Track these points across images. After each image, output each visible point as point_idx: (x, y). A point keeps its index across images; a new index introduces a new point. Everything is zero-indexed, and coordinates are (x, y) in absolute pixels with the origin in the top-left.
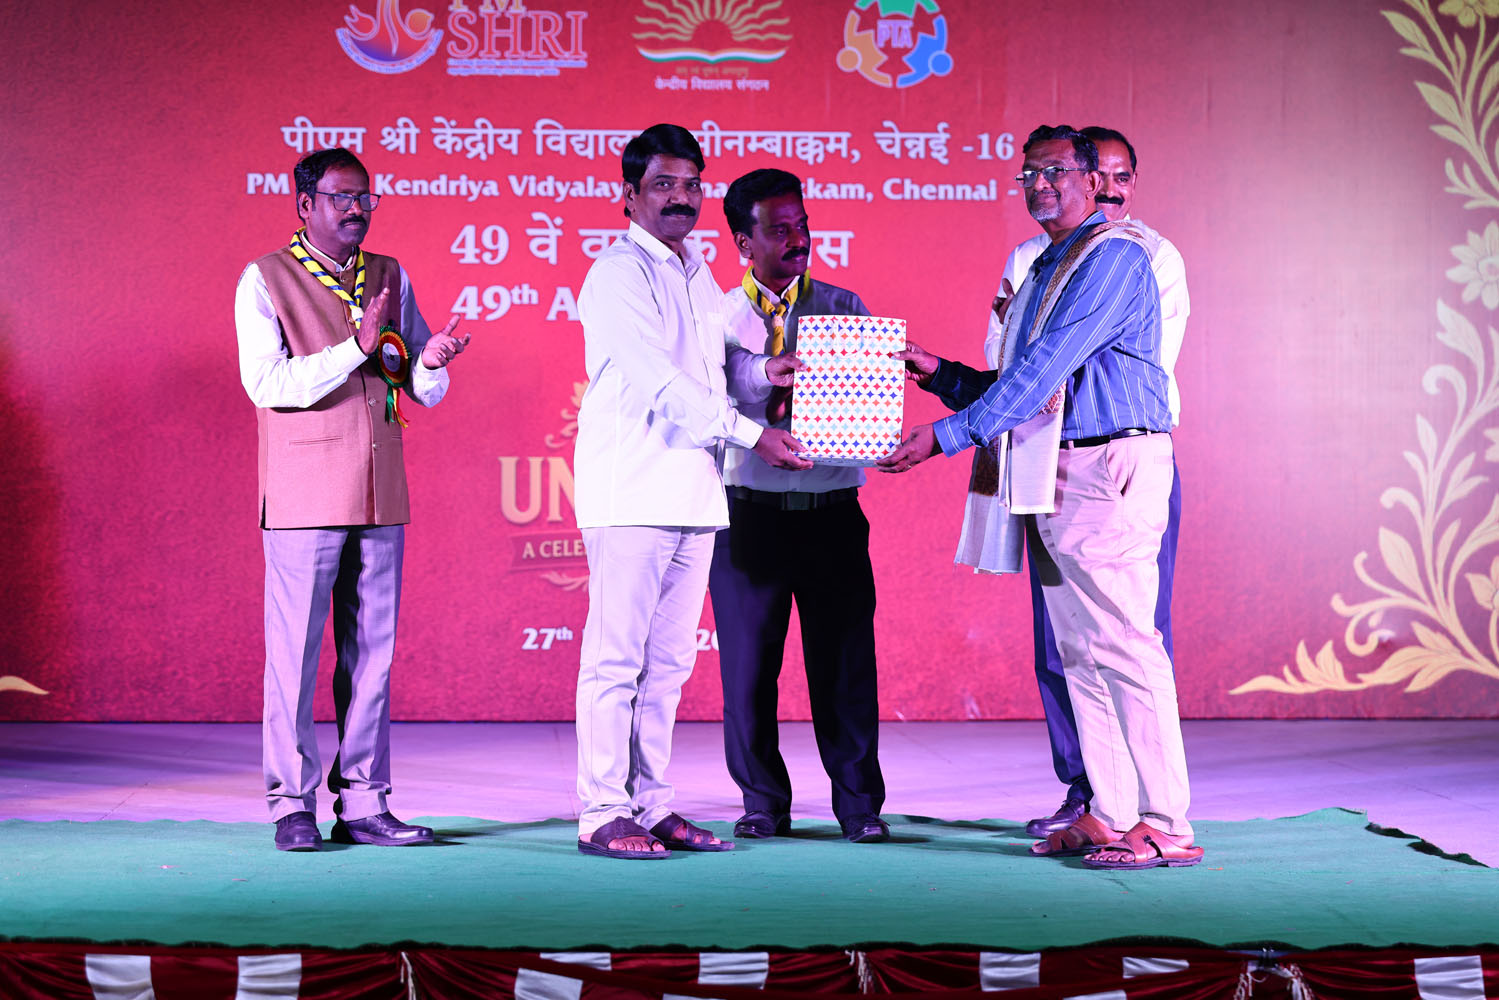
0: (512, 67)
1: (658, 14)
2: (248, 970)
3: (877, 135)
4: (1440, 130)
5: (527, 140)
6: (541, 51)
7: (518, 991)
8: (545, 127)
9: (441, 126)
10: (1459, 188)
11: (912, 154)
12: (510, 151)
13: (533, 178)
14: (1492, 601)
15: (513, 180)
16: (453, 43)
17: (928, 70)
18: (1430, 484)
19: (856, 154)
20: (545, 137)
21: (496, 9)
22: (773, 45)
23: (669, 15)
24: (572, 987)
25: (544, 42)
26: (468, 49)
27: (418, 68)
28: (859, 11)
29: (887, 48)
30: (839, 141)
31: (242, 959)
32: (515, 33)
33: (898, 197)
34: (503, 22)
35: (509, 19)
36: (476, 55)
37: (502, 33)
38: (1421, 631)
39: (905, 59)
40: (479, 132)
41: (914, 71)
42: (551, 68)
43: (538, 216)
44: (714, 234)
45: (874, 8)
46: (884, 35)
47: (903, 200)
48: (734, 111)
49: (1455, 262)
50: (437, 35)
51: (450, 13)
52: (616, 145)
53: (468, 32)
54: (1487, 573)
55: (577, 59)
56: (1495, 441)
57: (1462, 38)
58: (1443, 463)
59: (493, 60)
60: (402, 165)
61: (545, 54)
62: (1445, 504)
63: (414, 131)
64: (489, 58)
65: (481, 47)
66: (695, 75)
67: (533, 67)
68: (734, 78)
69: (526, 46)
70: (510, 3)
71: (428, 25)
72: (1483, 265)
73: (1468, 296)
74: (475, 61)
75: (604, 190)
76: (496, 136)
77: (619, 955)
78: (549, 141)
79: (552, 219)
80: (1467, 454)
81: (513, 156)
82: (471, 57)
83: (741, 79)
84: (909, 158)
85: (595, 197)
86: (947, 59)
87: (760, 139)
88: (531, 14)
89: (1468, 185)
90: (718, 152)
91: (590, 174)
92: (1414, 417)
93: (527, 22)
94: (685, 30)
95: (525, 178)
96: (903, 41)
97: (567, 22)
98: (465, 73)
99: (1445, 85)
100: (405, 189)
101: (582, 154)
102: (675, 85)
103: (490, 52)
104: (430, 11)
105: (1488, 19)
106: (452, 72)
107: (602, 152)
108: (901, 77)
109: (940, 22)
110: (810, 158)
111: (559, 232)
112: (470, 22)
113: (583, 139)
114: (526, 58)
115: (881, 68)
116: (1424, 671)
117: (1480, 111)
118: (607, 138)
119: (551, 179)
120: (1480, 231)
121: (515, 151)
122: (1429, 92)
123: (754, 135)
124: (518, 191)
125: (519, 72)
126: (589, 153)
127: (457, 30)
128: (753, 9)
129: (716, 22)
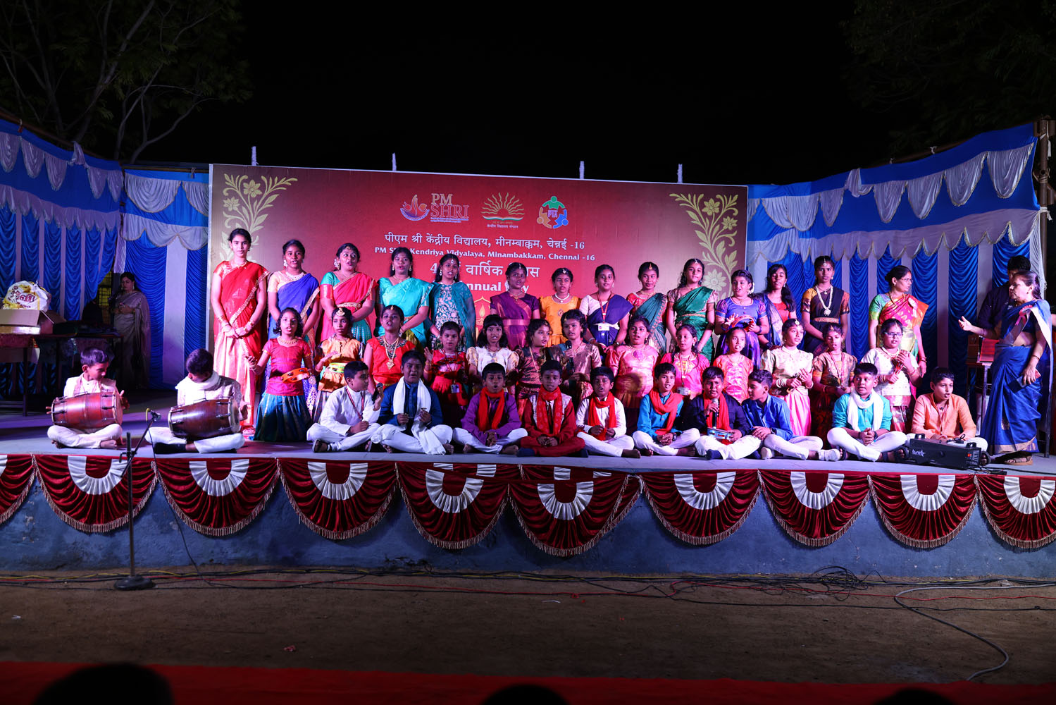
0: (448, 220)
1: (488, 207)
2: (353, 467)
3: (547, 241)
4: (700, 243)
5: (452, 240)
6: (456, 216)
7: (426, 475)
8: (457, 237)
9: (428, 235)
16: (432, 213)
17: (562, 224)
19: (541, 246)
20: (457, 239)
21: (444, 204)
22: (520, 216)
23: (491, 207)
24: (441, 475)
26: (436, 215)
27: (422, 219)
28: (543, 207)
29: (551, 218)
30: (537, 243)
31: (352, 465)
32: (449, 211)
33: (553, 258)
34: (446, 208)
35: (448, 207)
36: (438, 217)
37: (445, 211)
39: (555, 221)
40: (439, 238)
41: (558, 224)
42: (459, 221)
45: (548, 206)
46: (550, 214)
48: (508, 234)
50: (428, 211)
51: (432, 205)
52: (476, 242)
53: (436, 210)
55: (466, 218)
57: (708, 218)
59: (443, 218)
60: (417, 246)
63: (421, 237)
65: (440, 214)
66: (498, 223)
67: (454, 220)
69: (452, 215)
70: (448, 202)
71: (426, 208)
72: (712, 281)
75: (472, 254)
76: (443, 239)
77: (455, 464)
78: (458, 241)
83: (510, 225)
84: (556, 248)
85: (469, 256)
86: (567, 221)
87: (515, 242)
88: (453, 206)
89: (708, 259)
90: (503, 245)
91: (469, 250)
93: (452, 208)
94: (496, 212)
96: (555, 216)
97: (463, 208)
98: (436, 221)
99: (703, 232)
101: (467, 244)
102: (493, 226)
103: (442, 216)
104: (426, 204)
106: (431, 221)
107: (472, 244)
108: (553, 226)
109: (565, 209)
110: (529, 247)
112: (437, 207)
113: (467, 240)
114: (452, 218)
115: (549, 223)
117: (712, 239)
118: (474, 240)
120: (711, 272)
121: (448, 243)
122: (699, 233)
123: (514, 240)
125: (450, 221)
126: (469, 244)
127: (433, 210)
128: (514, 206)
129: (505, 209)
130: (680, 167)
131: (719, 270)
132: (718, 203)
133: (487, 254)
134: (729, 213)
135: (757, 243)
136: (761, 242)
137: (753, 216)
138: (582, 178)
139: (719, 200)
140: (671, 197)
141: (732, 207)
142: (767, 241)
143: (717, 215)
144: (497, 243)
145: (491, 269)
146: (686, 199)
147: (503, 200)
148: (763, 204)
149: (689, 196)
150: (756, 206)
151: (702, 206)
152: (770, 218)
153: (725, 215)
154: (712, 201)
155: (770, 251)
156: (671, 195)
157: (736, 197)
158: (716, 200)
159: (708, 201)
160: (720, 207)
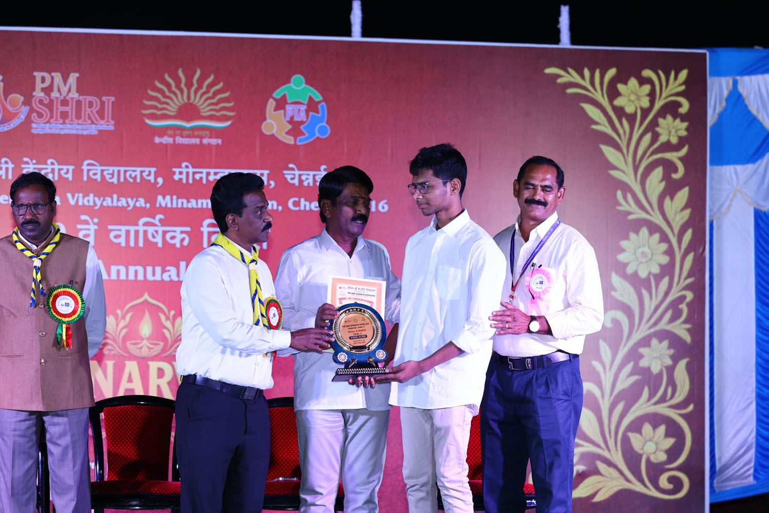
0: (70, 129)
1: (157, 99)
3: (285, 172)
4: (612, 172)
5: (78, 172)
6: (87, 120)
8: (88, 165)
9: (27, 163)
10: (624, 207)
11: (305, 184)
12: (67, 179)
13: (81, 195)
14: (642, 449)
15: (69, 196)
16: (35, 114)
17: (315, 134)
18: (607, 381)
19: (273, 183)
20: (89, 171)
21: (61, 94)
22: (224, 118)
23: (163, 99)
25: (89, 114)
26: (44, 118)
27: (14, 129)
28: (275, 99)
29: (291, 121)
32: (72, 109)
33: (297, 209)
34: (65, 102)
35: (68, 101)
36: (48, 122)
37: (64, 109)
38: (601, 467)
39: (302, 127)
40: (50, 167)
41: (307, 135)
42: (93, 130)
43: (84, 217)
44: (188, 229)
45: (284, 97)
46: (289, 113)
47: (300, 210)
48: (199, 157)
49: (622, 250)
50: (25, 110)
51: (34, 96)
52: (130, 176)
53: (44, 108)
54: (640, 432)
55: (108, 125)
56: (644, 354)
57: (628, 120)
58: (615, 368)
59: (58, 125)
61: (90, 122)
62: (615, 392)
63: (11, 166)
64: (56, 124)
65: (52, 117)
66: (178, 135)
67: (82, 130)
68: (201, 137)
69: (78, 117)
70: (69, 91)
71: (20, 104)
72: (639, 251)
73: (630, 270)
74: (48, 125)
75: (123, 203)
76: (60, 170)
78: (91, 173)
79: (92, 219)
80: (629, 362)
81: (70, 181)
82: (45, 123)
83: (205, 138)
84: (304, 186)
85: (117, 207)
86: (327, 128)
87: (216, 174)
88: (81, 98)
89: (630, 206)
90: (191, 181)
91: (115, 193)
92: (598, 341)
93: (79, 103)
94: (172, 109)
95: (77, 195)
96: (301, 117)
97: (103, 103)
98: (41, 132)
99: (617, 147)
100: (5, 200)
101: (111, 181)
102: (166, 141)
103: (57, 120)
104: (22, 95)
105: (642, 109)
106: (34, 131)
107: (122, 180)
108: (299, 138)
109: (322, 107)
111: (96, 227)
112: (45, 102)
113: (111, 172)
114: (78, 124)
115: (288, 133)
116: (603, 490)
117: (637, 162)
118: (125, 172)
119: (91, 195)
120: (637, 232)
121: (70, 179)
122: (608, 151)
123: (212, 171)
124: (72, 202)
125: (73, 132)
126: (115, 180)
127: (35, 105)
128: (212, 98)
129: (191, 104)
130: (565, 11)
131: (653, 228)
132: (647, 88)
133: (153, 201)
134: (671, 109)
135: (728, 171)
136: (739, 168)
137: (721, 115)
138: (356, 35)
139: (649, 81)
140: (549, 75)
141: (677, 94)
142: (750, 167)
143: (645, 112)
144: (176, 177)
145: (165, 233)
146: (576, 78)
147: (189, 85)
148: (740, 88)
149: (587, 72)
150: (726, 93)
151: (613, 94)
152: (754, 120)
153: (662, 113)
154: (633, 82)
155: (758, 189)
156: (548, 71)
157: (684, 74)
158: (643, 81)
159: (625, 82)
160: (652, 95)
